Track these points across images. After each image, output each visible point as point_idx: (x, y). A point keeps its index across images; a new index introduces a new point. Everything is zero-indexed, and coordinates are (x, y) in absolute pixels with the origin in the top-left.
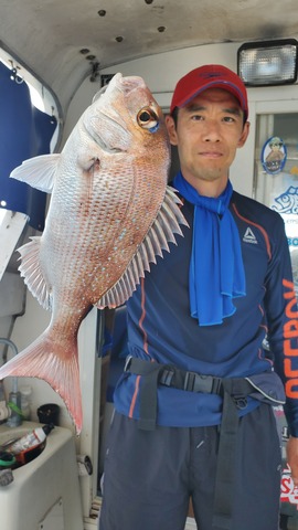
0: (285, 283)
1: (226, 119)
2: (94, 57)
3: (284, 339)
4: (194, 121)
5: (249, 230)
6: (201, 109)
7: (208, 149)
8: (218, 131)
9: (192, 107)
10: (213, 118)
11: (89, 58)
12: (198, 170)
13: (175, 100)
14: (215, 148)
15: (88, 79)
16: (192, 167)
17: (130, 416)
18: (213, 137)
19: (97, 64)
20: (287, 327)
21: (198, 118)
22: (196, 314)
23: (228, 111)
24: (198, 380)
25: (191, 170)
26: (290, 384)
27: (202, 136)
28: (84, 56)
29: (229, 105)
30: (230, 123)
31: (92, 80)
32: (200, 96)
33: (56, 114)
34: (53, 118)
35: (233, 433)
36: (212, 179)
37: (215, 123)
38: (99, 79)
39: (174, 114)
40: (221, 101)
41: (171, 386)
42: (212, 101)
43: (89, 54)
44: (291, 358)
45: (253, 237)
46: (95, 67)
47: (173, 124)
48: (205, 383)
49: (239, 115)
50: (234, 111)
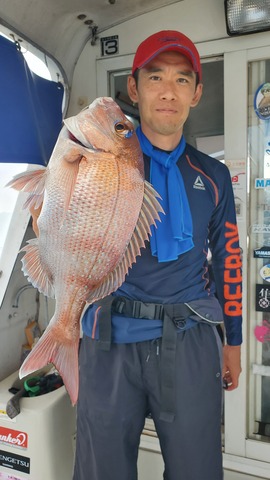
0: (228, 225)
1: (181, 80)
2: (91, 22)
3: (225, 269)
4: (153, 81)
5: (199, 178)
6: (159, 70)
7: (165, 106)
8: (174, 90)
9: (150, 68)
10: (169, 78)
11: (86, 23)
12: (156, 125)
13: (137, 61)
14: (170, 106)
15: (89, 43)
16: (151, 122)
17: (93, 337)
18: (169, 96)
19: (96, 28)
20: (228, 260)
21: (156, 78)
22: (156, 253)
23: (182, 73)
24: (144, 308)
25: (150, 124)
26: (227, 305)
27: (160, 94)
28: (82, 22)
29: (183, 68)
30: (184, 84)
31: (93, 44)
32: (157, 58)
33: (61, 80)
34: (59, 84)
35: (171, 349)
36: (169, 134)
37: (171, 83)
38: (98, 42)
39: (135, 75)
40: (177, 64)
41: (123, 313)
42: (168, 64)
43: (86, 19)
44: (230, 284)
45: (202, 184)
46: (94, 31)
47: (134, 83)
48: (149, 310)
49: (191, 76)
50: (188, 73)
